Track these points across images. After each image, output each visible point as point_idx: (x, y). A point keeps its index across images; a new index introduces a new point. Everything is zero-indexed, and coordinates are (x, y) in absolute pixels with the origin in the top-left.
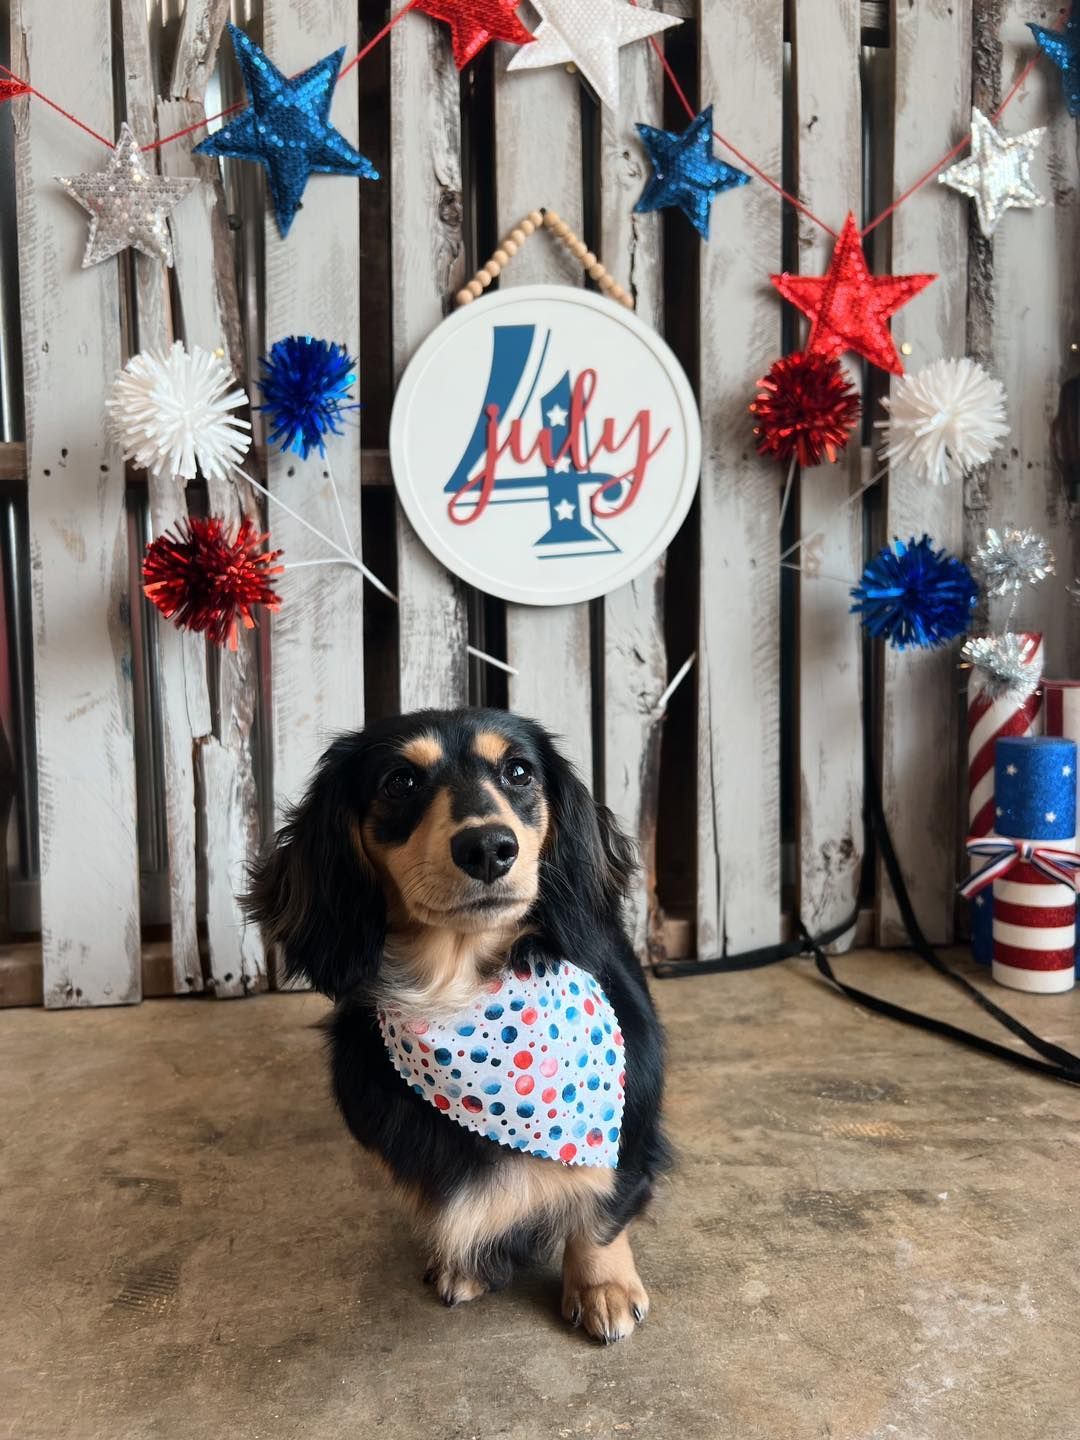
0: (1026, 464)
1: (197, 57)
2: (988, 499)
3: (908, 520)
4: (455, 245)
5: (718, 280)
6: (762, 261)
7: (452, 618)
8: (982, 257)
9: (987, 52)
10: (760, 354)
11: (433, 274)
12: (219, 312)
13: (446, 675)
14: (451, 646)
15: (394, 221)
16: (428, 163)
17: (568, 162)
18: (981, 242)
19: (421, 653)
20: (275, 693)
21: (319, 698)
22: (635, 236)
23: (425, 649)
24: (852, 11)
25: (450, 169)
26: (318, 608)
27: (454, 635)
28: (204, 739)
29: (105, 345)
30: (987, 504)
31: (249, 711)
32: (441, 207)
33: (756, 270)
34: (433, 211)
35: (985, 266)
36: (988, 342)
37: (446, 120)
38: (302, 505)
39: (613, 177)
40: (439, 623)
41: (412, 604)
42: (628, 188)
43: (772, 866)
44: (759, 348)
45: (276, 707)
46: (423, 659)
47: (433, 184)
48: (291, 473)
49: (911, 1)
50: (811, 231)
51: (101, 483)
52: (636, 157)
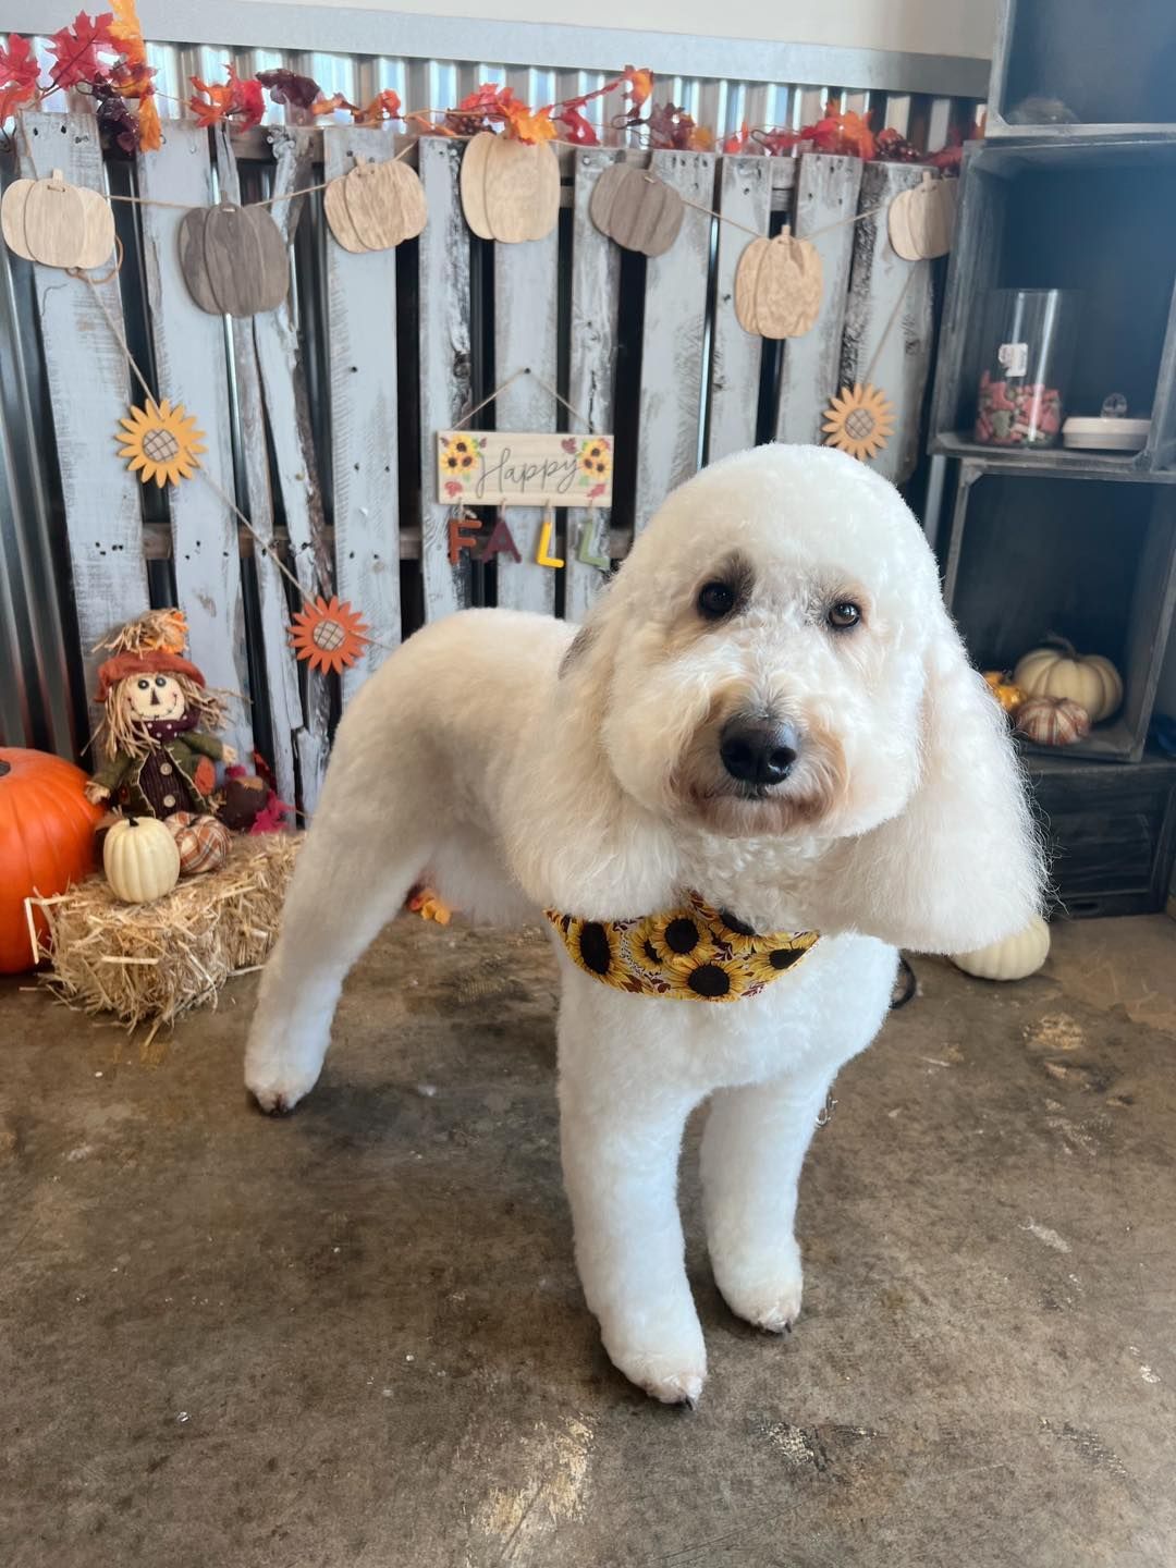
4: (464, 391)
5: (652, 416)
6: (686, 400)
9: (866, 233)
10: (680, 468)
11: (449, 415)
12: (300, 445)
15: (422, 377)
16: (446, 334)
17: (547, 330)
20: (344, 699)
22: (594, 386)
24: (764, 209)
25: (462, 337)
28: (298, 730)
29: (222, 470)
31: (327, 711)
32: (456, 365)
34: (449, 369)
37: (459, 300)
38: (361, 577)
39: (579, 343)
42: (590, 349)
47: (449, 350)
48: (352, 555)
49: (810, 195)
50: (722, 377)
51: (225, 565)
52: (597, 326)
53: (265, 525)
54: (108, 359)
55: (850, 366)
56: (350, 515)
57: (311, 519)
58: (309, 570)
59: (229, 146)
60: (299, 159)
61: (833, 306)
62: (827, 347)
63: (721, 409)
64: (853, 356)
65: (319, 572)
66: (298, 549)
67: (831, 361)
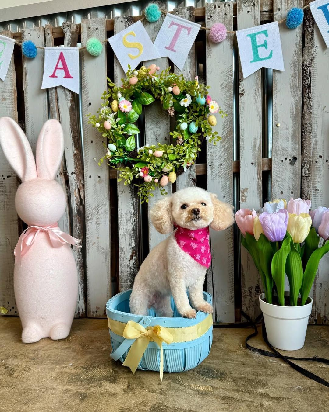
0: (325, 160)
2: (310, 173)
3: (279, 182)
6: (227, 102)
7: (133, 216)
8: (307, 91)
12: (71, 135)
13: (131, 232)
14: (132, 224)
18: (307, 86)
19: (124, 225)
20: (87, 236)
21: (98, 238)
23: (125, 224)
24: (257, 17)
26: (97, 213)
27: (133, 220)
30: (310, 175)
33: (225, 105)
35: (308, 94)
36: (309, 120)
38: (93, 185)
40: (129, 217)
41: (122, 212)
43: (232, 293)
44: (226, 130)
45: (87, 240)
46: (124, 227)
48: (90, 177)
49: (279, 9)
50: (243, 90)
54: (10, 110)
55: (307, 78)
56: (89, 161)
57: (75, 163)
58: (74, 183)
59: (50, 34)
60: (72, 33)
61: (296, 54)
62: (295, 72)
63: (244, 103)
64: (308, 73)
65: (78, 183)
66: (70, 175)
67: (297, 77)
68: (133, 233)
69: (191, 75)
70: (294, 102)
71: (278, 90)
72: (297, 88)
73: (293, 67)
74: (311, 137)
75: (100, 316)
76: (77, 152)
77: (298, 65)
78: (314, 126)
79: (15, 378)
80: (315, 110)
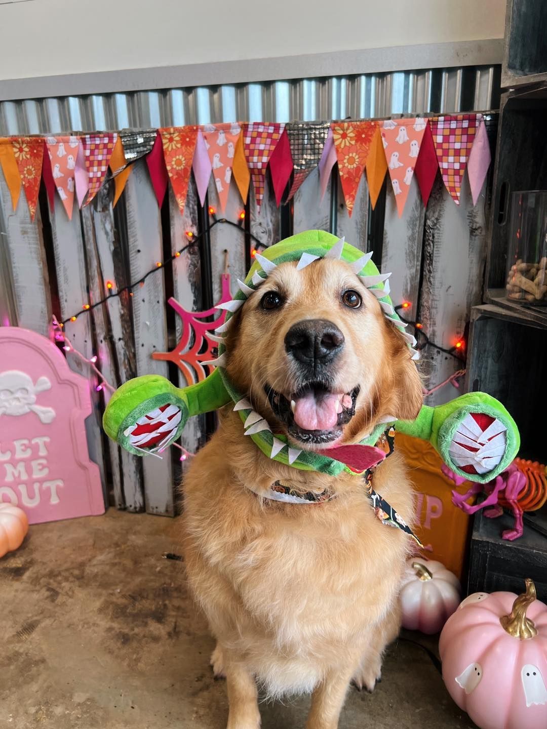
0: (444, 358)
1: (104, 195)
4: (196, 262)
8: (428, 262)
11: (188, 275)
18: (428, 255)
32: (189, 248)
34: (186, 250)
35: (429, 266)
36: (428, 302)
38: (147, 357)
39: (255, 235)
42: (262, 238)
47: (186, 241)
48: (143, 345)
51: (85, 346)
52: (264, 225)
53: (102, 329)
54: (34, 248)
55: (429, 244)
56: (141, 325)
57: (123, 327)
58: (122, 352)
61: (416, 208)
62: (413, 233)
64: (431, 238)
65: (127, 353)
66: (117, 341)
67: (416, 241)
68: (199, 421)
69: (274, 225)
70: (409, 276)
71: (388, 257)
72: (414, 256)
73: (411, 226)
74: (428, 326)
75: (161, 513)
76: (125, 311)
77: (418, 225)
78: (434, 311)
79: (57, 605)
80: (436, 290)
